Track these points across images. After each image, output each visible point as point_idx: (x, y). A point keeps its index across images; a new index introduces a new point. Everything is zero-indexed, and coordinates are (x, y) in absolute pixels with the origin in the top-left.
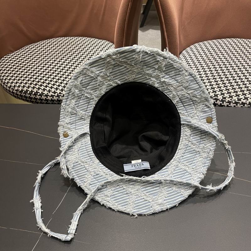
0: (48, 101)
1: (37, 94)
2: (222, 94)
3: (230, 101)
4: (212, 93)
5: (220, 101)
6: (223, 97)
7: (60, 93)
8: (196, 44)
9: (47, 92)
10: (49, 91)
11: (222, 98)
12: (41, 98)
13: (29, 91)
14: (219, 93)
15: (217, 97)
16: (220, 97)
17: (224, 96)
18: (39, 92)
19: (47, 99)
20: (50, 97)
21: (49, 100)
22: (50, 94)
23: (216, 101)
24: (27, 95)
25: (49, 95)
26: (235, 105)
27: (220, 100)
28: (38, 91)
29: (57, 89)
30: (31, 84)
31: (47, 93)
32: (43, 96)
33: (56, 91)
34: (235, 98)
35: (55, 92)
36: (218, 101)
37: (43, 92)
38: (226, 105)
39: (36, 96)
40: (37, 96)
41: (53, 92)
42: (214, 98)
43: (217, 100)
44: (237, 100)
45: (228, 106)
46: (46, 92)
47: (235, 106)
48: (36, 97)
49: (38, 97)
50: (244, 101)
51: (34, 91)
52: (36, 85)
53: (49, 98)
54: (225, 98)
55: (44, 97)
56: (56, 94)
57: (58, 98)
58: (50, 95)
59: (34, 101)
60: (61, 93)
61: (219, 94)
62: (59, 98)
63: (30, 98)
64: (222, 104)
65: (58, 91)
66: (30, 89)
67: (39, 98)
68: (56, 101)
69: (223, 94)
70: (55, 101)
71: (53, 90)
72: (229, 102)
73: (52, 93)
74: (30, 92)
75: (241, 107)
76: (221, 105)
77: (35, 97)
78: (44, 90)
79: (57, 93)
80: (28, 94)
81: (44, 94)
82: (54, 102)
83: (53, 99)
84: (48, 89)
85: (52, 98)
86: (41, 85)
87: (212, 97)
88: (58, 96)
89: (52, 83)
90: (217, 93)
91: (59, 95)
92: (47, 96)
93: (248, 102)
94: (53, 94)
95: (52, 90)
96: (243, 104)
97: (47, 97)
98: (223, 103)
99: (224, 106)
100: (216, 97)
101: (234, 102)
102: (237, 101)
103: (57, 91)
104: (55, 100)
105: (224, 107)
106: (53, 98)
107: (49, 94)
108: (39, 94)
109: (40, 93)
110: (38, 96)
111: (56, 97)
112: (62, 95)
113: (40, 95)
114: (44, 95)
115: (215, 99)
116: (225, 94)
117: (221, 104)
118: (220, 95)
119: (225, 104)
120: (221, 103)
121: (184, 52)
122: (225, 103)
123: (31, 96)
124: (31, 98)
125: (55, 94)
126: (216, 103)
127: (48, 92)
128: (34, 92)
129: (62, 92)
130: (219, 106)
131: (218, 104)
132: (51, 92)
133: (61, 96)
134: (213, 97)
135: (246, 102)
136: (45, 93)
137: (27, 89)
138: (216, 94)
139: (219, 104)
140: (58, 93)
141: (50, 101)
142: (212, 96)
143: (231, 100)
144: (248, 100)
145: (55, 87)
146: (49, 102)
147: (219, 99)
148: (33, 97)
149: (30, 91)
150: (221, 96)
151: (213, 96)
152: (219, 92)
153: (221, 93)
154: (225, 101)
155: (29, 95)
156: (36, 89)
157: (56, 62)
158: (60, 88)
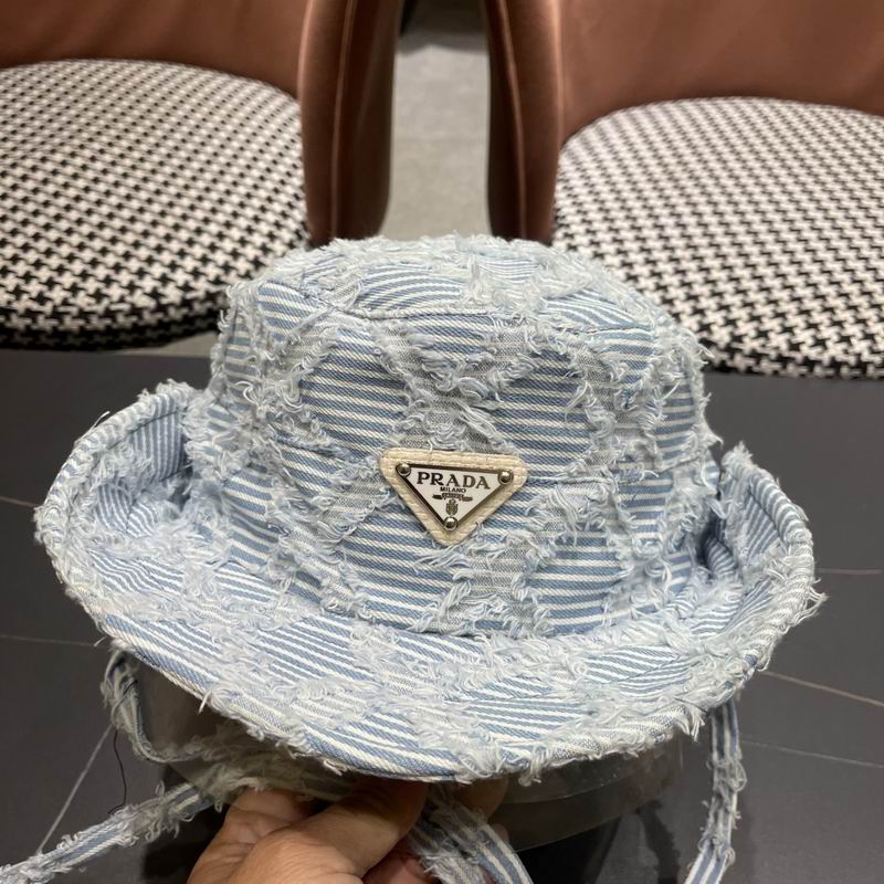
0: (12, 337)
2: (727, 322)
3: (760, 350)
4: (690, 315)
5: (719, 350)
6: (731, 333)
7: (65, 302)
8: (620, 116)
9: (7, 296)
10: (18, 292)
11: (728, 339)
14: (719, 318)
15: (710, 332)
16: (721, 336)
17: (737, 332)
19: (8, 324)
20: (21, 316)
21: (17, 330)
22: (20, 306)
25: (15, 311)
26: (777, 366)
27: (722, 345)
29: (50, 284)
31: (9, 302)
33: (47, 294)
34: (779, 341)
35: (41, 299)
38: (744, 367)
41: (34, 295)
44: (784, 347)
45: (749, 370)
47: (776, 373)
50: (813, 354)
53: (18, 322)
54: (738, 339)
56: (49, 304)
57: (55, 322)
58: (21, 311)
60: (71, 300)
61: (715, 323)
64: (729, 364)
65: (58, 295)
68: (48, 337)
69: (734, 323)
70: (42, 337)
71: (34, 288)
72: (757, 356)
73: (30, 303)
75: (802, 375)
76: (723, 368)
79: (51, 300)
83: (34, 327)
84: (11, 282)
85: (28, 321)
88: (56, 315)
89: (32, 256)
90: (710, 317)
91: (62, 309)
92: (6, 312)
93: (826, 358)
94: (35, 306)
95: (28, 288)
96: (809, 363)
97: (8, 319)
98: (732, 359)
99: (736, 370)
100: (706, 334)
101: (773, 354)
102: (786, 354)
103: (52, 295)
104: (43, 332)
105: (733, 374)
106: (35, 321)
107: (15, 305)
111: (47, 318)
112: (74, 310)
116: (739, 323)
117: (723, 362)
118: (721, 327)
119: (740, 362)
120: (725, 356)
121: (574, 144)
122: (738, 357)
125: (42, 304)
127: (13, 298)
129: (74, 296)
132: (25, 297)
133: (68, 313)
135: (819, 358)
138: (705, 321)
140: (58, 302)
141: (22, 335)
143: (763, 346)
144: (825, 348)
145: (44, 274)
146: (17, 338)
147: (716, 344)
150: (725, 331)
152: (717, 314)
153: (724, 317)
154: (741, 350)
157: (49, 166)
158: (67, 280)
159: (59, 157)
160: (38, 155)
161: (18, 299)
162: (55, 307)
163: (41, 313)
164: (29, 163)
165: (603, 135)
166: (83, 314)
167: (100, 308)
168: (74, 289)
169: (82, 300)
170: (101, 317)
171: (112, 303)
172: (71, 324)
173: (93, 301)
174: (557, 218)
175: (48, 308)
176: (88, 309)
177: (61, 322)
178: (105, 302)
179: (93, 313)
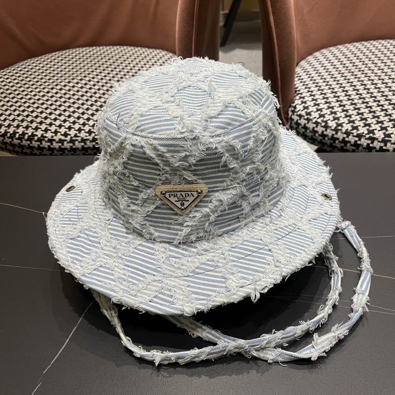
0: (53, 152)
1: (34, 139)
2: (382, 129)
4: (363, 127)
5: (379, 142)
6: (384, 133)
7: (76, 136)
8: (324, 51)
9: (51, 134)
10: (56, 132)
11: (383, 136)
12: (41, 146)
13: (18, 133)
14: (378, 127)
15: (374, 134)
16: (380, 135)
17: (387, 133)
18: (37, 135)
19: (52, 146)
20: (57, 142)
21: (55, 148)
22: (57, 138)
23: (372, 143)
24: (15, 141)
25: (54, 140)
27: (380, 139)
28: (35, 133)
29: (70, 128)
30: (23, 121)
31: (52, 137)
32: (43, 142)
33: (68, 132)
35: (66, 135)
36: (376, 142)
37: (45, 135)
38: (392, 149)
39: (31, 143)
40: (33, 142)
41: (63, 133)
42: (367, 136)
43: (373, 139)
46: (49, 135)
48: (31, 145)
49: (35, 144)
51: (27, 134)
52: (32, 122)
53: (56, 145)
54: (389, 136)
55: (45, 144)
56: (69, 137)
57: (71, 144)
58: (57, 140)
59: (29, 151)
60: (78, 135)
61: (376, 129)
62: (74, 145)
63: (20, 146)
64: (384, 148)
65: (72, 133)
66: (20, 130)
67: (36, 146)
68: (69, 151)
69: (385, 129)
70: (66, 151)
71: (63, 130)
73: (61, 136)
74: (20, 135)
76: (381, 150)
77: (29, 144)
78: (46, 130)
79: (70, 135)
80: (16, 139)
81: (46, 137)
82: (64, 153)
83: (63, 147)
84: (53, 128)
85: (60, 144)
86: (41, 123)
87: (364, 135)
88: (72, 141)
89: (62, 118)
90: (373, 127)
91: (74, 138)
92: (51, 141)
94: (63, 138)
95: (60, 131)
97: (52, 144)
98: (386, 145)
99: (388, 150)
100: (371, 135)
103: (70, 133)
104: (66, 149)
105: (387, 153)
106: (63, 144)
107: (55, 138)
108: (36, 138)
109: (39, 136)
110: (36, 141)
111: (68, 143)
112: (79, 139)
113: (39, 140)
114: (46, 139)
115: (370, 138)
116: (388, 128)
117: (381, 147)
118: (379, 131)
119: (390, 147)
120: (382, 144)
121: (303, 63)
122: (389, 144)
123: (22, 142)
124: (23, 147)
125: (66, 137)
126: (371, 145)
127: (54, 135)
128: (27, 136)
129: (80, 133)
130: (377, 151)
131: (375, 148)
132: (59, 134)
133: (77, 140)
134: (366, 134)
136: (47, 135)
137: (15, 130)
138: (371, 129)
139: (378, 148)
140: (73, 136)
141: (57, 151)
142: (363, 133)
145: (67, 124)
146: (55, 152)
147: (377, 139)
148: (26, 144)
149: (21, 133)
150: (381, 132)
151: (366, 132)
152: (377, 125)
153: (380, 126)
154: (390, 141)
155: (19, 141)
156: (32, 129)
157: (71, 84)
158: (77, 126)
159: (75, 81)
160: (67, 81)
161: (56, 135)
162: (71, 137)
163: (66, 140)
164: (63, 84)
165: (316, 58)
166: (83, 141)
167: (91, 138)
168: (80, 130)
169: (83, 135)
170: (91, 141)
171: (96, 135)
172: (78, 145)
173: (87, 135)
174: (296, 91)
175: (68, 138)
176: (85, 138)
177: (74, 144)
178: (93, 135)
179: (88, 140)
